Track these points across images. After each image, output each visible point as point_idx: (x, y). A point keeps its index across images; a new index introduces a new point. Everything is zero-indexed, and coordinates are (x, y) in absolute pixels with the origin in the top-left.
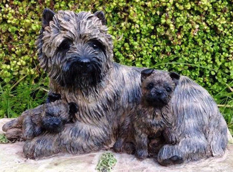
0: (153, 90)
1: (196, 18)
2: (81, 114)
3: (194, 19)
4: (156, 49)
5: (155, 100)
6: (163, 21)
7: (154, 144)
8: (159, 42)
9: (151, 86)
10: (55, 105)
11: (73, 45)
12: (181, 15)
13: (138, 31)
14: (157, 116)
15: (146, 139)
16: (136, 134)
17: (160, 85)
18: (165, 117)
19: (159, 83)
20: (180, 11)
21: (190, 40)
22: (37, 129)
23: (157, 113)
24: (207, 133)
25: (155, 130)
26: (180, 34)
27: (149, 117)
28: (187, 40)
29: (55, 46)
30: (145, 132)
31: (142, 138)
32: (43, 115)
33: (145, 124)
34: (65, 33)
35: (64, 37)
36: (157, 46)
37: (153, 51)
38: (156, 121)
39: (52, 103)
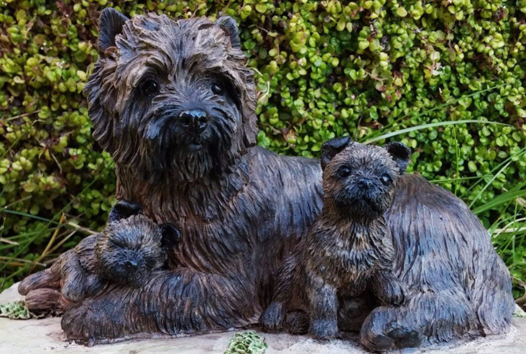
0: (350, 179)
1: (436, 35)
2: (188, 250)
3: (431, 37)
4: (345, 113)
5: (355, 201)
6: (363, 44)
7: (350, 311)
8: (351, 99)
9: (345, 171)
10: (129, 225)
11: (169, 82)
12: (401, 31)
13: (303, 72)
14: (359, 242)
15: (333, 297)
16: (311, 286)
17: (366, 169)
18: (377, 244)
19: (364, 163)
20: (398, 21)
21: (419, 90)
22: (91, 280)
23: (359, 235)
24: (470, 286)
25: (355, 273)
26: (400, 75)
27: (340, 244)
28: (414, 89)
29: (128, 84)
30: (331, 282)
31: (323, 295)
32: (104, 247)
33: (332, 261)
34: (149, 55)
35: (147, 64)
36: (347, 107)
37: (338, 118)
38: (355, 253)
39: (124, 221)
